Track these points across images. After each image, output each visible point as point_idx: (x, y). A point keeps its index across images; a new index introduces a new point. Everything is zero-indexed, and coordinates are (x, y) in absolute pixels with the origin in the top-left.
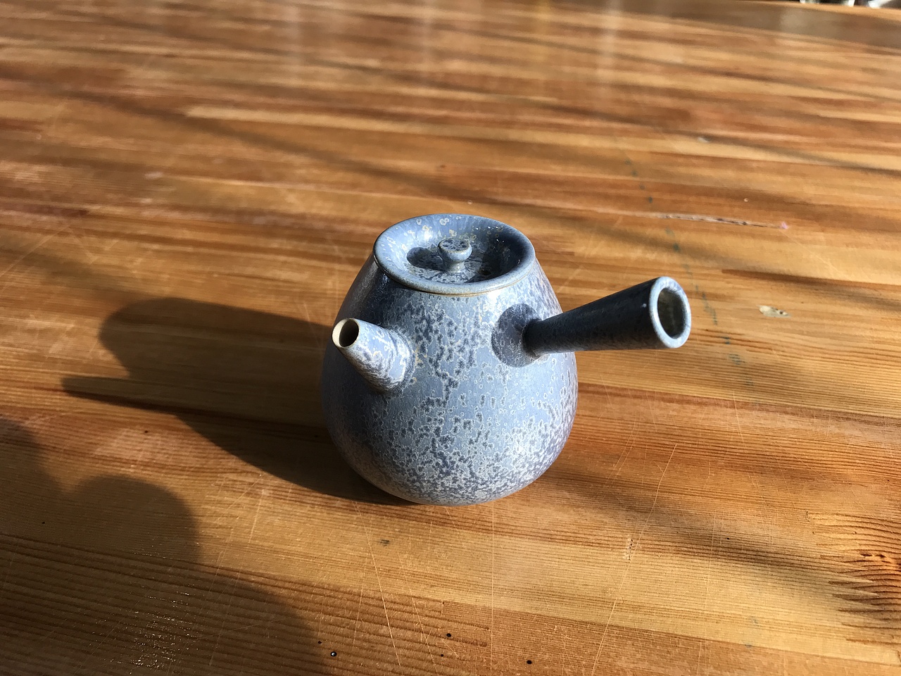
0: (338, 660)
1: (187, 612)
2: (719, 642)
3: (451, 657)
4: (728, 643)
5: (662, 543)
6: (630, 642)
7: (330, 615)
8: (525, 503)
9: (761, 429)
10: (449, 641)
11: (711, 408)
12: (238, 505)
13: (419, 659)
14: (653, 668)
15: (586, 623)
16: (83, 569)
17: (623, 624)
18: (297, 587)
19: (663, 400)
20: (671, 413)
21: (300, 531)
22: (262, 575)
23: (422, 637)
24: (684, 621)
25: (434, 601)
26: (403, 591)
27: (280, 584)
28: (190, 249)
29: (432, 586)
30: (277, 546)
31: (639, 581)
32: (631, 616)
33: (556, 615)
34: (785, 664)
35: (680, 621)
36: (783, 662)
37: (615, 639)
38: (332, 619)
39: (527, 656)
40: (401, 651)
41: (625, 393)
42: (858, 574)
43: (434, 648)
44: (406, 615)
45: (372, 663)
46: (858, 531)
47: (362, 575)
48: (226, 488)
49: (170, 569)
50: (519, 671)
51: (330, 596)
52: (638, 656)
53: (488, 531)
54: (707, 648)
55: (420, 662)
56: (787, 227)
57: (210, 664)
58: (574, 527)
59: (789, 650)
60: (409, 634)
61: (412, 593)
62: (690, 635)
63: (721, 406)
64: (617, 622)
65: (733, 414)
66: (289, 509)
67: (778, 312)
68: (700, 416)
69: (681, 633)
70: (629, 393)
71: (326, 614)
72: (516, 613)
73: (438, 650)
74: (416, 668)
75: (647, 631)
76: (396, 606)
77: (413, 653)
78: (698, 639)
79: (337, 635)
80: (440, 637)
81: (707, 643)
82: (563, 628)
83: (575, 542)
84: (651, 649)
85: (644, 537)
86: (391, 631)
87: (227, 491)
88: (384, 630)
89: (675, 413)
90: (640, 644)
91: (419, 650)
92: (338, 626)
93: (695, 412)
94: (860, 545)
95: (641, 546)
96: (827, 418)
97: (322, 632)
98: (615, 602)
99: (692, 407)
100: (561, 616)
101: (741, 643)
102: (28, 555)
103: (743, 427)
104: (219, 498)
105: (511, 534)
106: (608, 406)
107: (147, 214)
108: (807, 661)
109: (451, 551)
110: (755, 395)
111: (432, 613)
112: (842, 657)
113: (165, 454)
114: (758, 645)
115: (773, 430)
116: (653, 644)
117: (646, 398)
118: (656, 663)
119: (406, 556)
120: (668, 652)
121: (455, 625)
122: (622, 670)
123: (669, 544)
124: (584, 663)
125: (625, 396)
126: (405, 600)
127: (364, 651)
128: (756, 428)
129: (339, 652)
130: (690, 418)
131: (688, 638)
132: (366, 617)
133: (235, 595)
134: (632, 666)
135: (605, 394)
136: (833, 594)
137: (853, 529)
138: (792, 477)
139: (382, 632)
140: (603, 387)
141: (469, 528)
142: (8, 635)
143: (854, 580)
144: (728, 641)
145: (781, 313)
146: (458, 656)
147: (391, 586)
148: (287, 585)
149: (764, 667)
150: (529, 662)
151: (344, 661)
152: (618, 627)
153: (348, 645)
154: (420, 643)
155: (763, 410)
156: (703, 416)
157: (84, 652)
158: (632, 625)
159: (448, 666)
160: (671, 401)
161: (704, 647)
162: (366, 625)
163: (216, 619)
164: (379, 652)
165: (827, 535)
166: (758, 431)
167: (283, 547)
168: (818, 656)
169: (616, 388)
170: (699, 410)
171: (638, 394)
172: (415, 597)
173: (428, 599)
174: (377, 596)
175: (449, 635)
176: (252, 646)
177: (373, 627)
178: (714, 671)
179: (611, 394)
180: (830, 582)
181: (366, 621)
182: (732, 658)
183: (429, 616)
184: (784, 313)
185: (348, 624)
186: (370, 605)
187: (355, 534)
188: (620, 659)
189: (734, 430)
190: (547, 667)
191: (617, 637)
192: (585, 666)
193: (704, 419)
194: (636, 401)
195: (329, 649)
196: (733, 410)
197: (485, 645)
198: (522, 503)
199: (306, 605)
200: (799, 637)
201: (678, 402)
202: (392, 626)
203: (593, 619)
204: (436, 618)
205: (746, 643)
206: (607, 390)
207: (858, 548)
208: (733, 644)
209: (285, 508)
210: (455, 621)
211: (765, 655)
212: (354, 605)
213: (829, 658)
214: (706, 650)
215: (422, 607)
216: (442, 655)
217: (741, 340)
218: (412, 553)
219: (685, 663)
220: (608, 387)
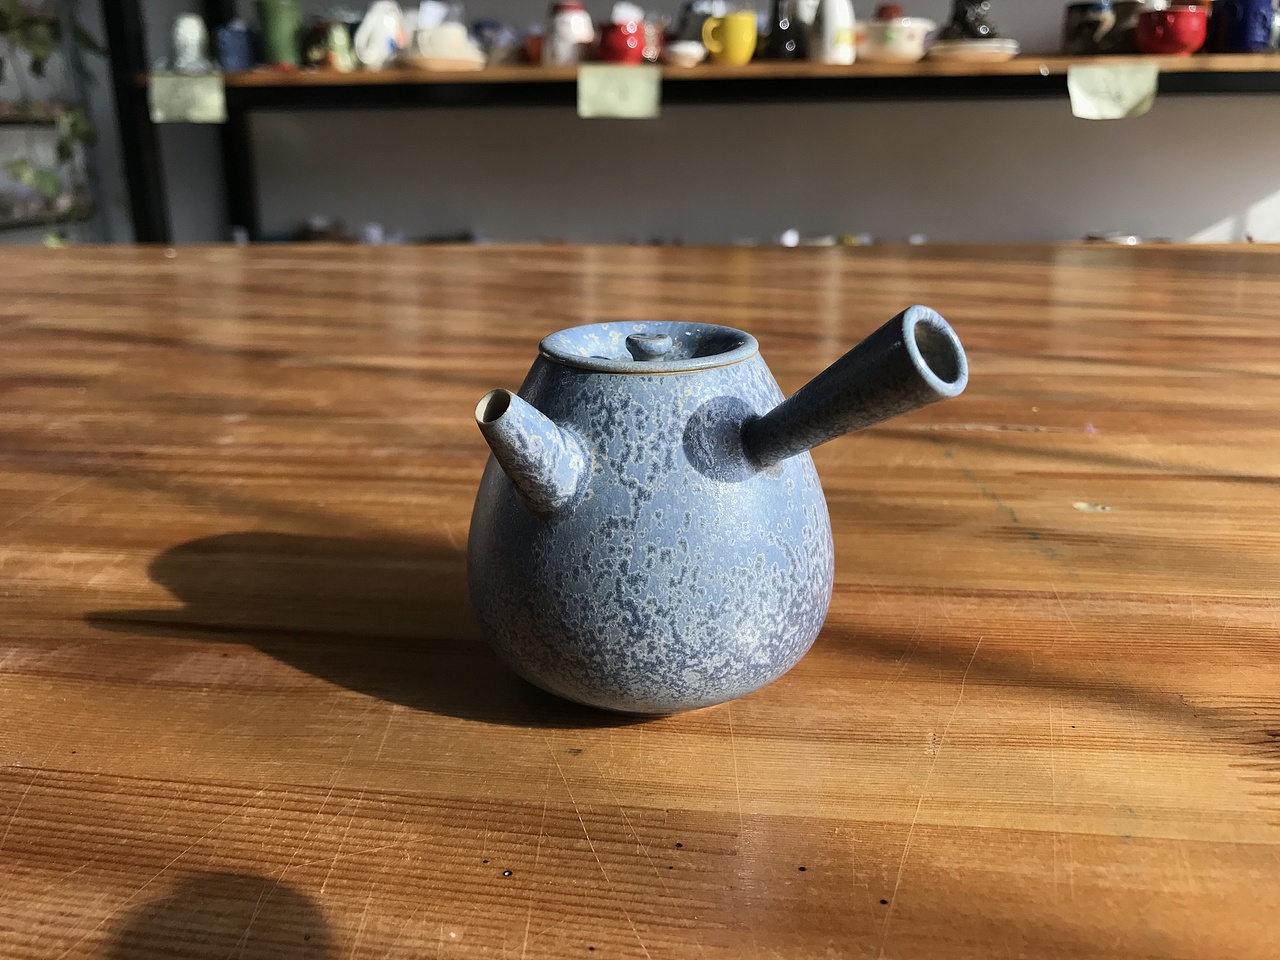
0: (515, 879)
1: (285, 837)
2: (1082, 834)
3: (685, 869)
4: (1094, 835)
5: (978, 736)
6: (949, 841)
7: (499, 831)
8: (775, 703)
9: (1098, 617)
10: (679, 852)
11: (1025, 600)
12: (359, 723)
13: (638, 874)
14: (989, 867)
15: (881, 823)
16: (130, 798)
17: (936, 821)
18: (449, 803)
19: (955, 595)
20: (968, 607)
21: (450, 746)
22: (396, 794)
23: (639, 849)
24: (1025, 815)
25: (653, 809)
26: (606, 801)
27: (423, 802)
28: (285, 482)
29: (648, 794)
30: (418, 762)
31: (950, 776)
32: (946, 813)
33: (835, 817)
34: (1183, 854)
35: (1020, 815)
36: (1180, 852)
37: (927, 838)
38: (503, 835)
39: (799, 863)
40: (609, 866)
41: (902, 590)
42: (1269, 755)
43: (658, 860)
44: (613, 827)
45: (566, 880)
46: (1258, 711)
47: (544, 787)
48: (340, 705)
49: (259, 793)
50: (790, 879)
51: (498, 811)
52: (963, 855)
53: (725, 734)
54: (1065, 842)
55: (639, 877)
56: (1094, 430)
57: (322, 891)
58: (849, 725)
59: (1186, 838)
60: (619, 847)
61: (619, 802)
62: (1037, 829)
63: (1038, 597)
64: (928, 821)
65: (1058, 605)
66: (434, 724)
67: (1099, 508)
68: (1010, 608)
69: (1023, 828)
70: (908, 590)
71: (493, 830)
72: (775, 818)
73: (664, 862)
74: (633, 883)
75: (973, 828)
76: (598, 818)
77: (625, 867)
78: (1051, 833)
79: (511, 852)
80: (666, 847)
81: (1064, 836)
82: (847, 830)
83: (853, 740)
84: (982, 847)
85: (951, 731)
86: (592, 845)
87: (343, 709)
88: (581, 844)
89: (974, 607)
90: (966, 842)
91: (637, 864)
92: (513, 843)
93: (1003, 604)
94: (1265, 725)
95: (949, 740)
96: (1189, 603)
97: (488, 850)
98: (921, 800)
99: (998, 600)
100: (844, 818)
101: (1112, 834)
102: (49, 786)
103: (1074, 616)
104: (332, 717)
105: (759, 735)
106: (879, 603)
107: (225, 452)
108: (1216, 850)
109: (673, 756)
110: (1083, 585)
111: (652, 823)
112: (1266, 842)
113: (251, 676)
114: (1140, 835)
115: (1116, 618)
116: (984, 841)
117: (931, 594)
118: (992, 861)
119: (607, 764)
120: (1007, 849)
121: (686, 835)
122: (942, 870)
123: (988, 736)
124: (884, 866)
125: (901, 593)
126: (609, 810)
127: (553, 869)
128: (1092, 616)
129: (516, 870)
130: (996, 611)
131: (1032, 832)
132: (554, 831)
133: (355, 816)
134: (956, 866)
135: (874, 592)
136: (1238, 778)
137: (1252, 710)
138: (1153, 662)
139: (578, 846)
140: (869, 586)
141: (697, 732)
142: (14, 873)
143: (1264, 761)
144: (1094, 832)
145: (1103, 508)
146: (694, 867)
147: (588, 796)
148: (433, 802)
149: (1154, 858)
150: (802, 869)
151: (523, 881)
152: (929, 825)
153: (527, 862)
154: (637, 855)
155: (1098, 599)
156: (1014, 608)
157: (129, 886)
158: (949, 823)
159: (682, 879)
160: (969, 595)
161: (1060, 841)
162: (554, 840)
163: (330, 842)
164: (576, 868)
165: (1215, 717)
166: (1095, 620)
167: (426, 763)
168: (1230, 843)
169: (888, 587)
170: (1008, 602)
171: (920, 591)
172: (624, 807)
173: (643, 808)
174: (569, 807)
175: (679, 845)
176: (384, 870)
177: (565, 842)
178: (1078, 865)
179: (881, 592)
180: (1230, 766)
181: (553, 836)
182: (1104, 851)
183: (647, 827)
184: (1107, 508)
185: (526, 841)
186: (559, 818)
187: (532, 745)
188: (938, 860)
189: (1060, 619)
190: (830, 873)
191: (929, 837)
192: (886, 869)
193: (1016, 611)
194: (918, 597)
195: (500, 868)
196: (1056, 601)
197: (734, 853)
198: (771, 703)
199: (463, 822)
200: (1198, 824)
201: (977, 596)
202: (593, 839)
203: (891, 819)
204: (657, 828)
205: (1122, 834)
206: (875, 589)
207: (1263, 728)
208: (1103, 836)
209: (427, 723)
210: (687, 831)
211: (1153, 845)
212: (536, 820)
213: (1246, 844)
214: (1064, 845)
215: (637, 817)
216: (671, 868)
217: (1053, 535)
218: (617, 761)
219: (1035, 860)
220: (876, 586)
